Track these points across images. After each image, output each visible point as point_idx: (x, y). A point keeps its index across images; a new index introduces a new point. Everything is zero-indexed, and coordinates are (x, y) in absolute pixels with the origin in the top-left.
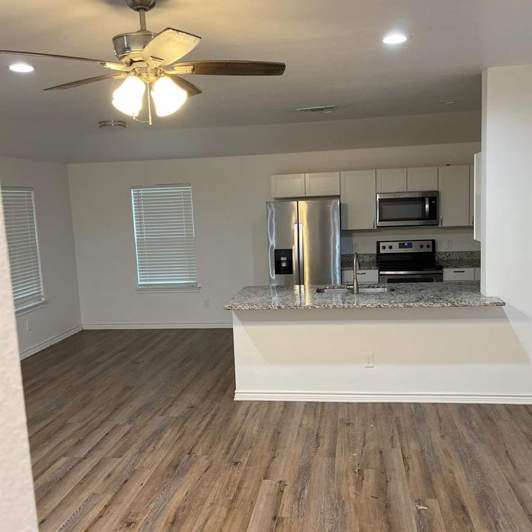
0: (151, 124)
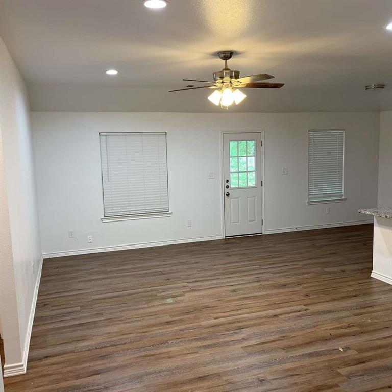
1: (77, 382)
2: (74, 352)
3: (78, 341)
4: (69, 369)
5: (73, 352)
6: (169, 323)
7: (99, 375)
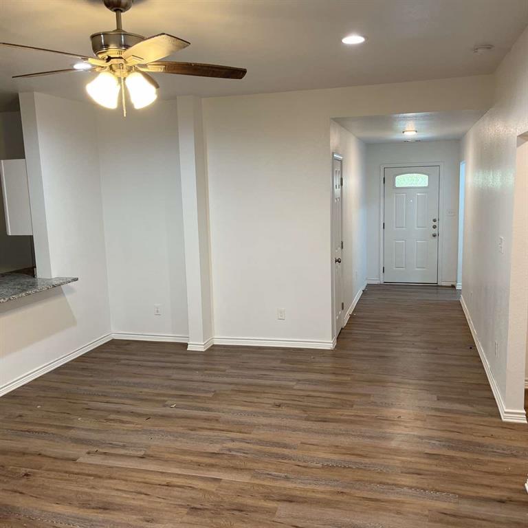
0: (125, 115)
1: (452, 453)
2: (459, 495)
3: (454, 516)
4: (464, 472)
5: (462, 497)
6: (290, 500)
7: (426, 452)
